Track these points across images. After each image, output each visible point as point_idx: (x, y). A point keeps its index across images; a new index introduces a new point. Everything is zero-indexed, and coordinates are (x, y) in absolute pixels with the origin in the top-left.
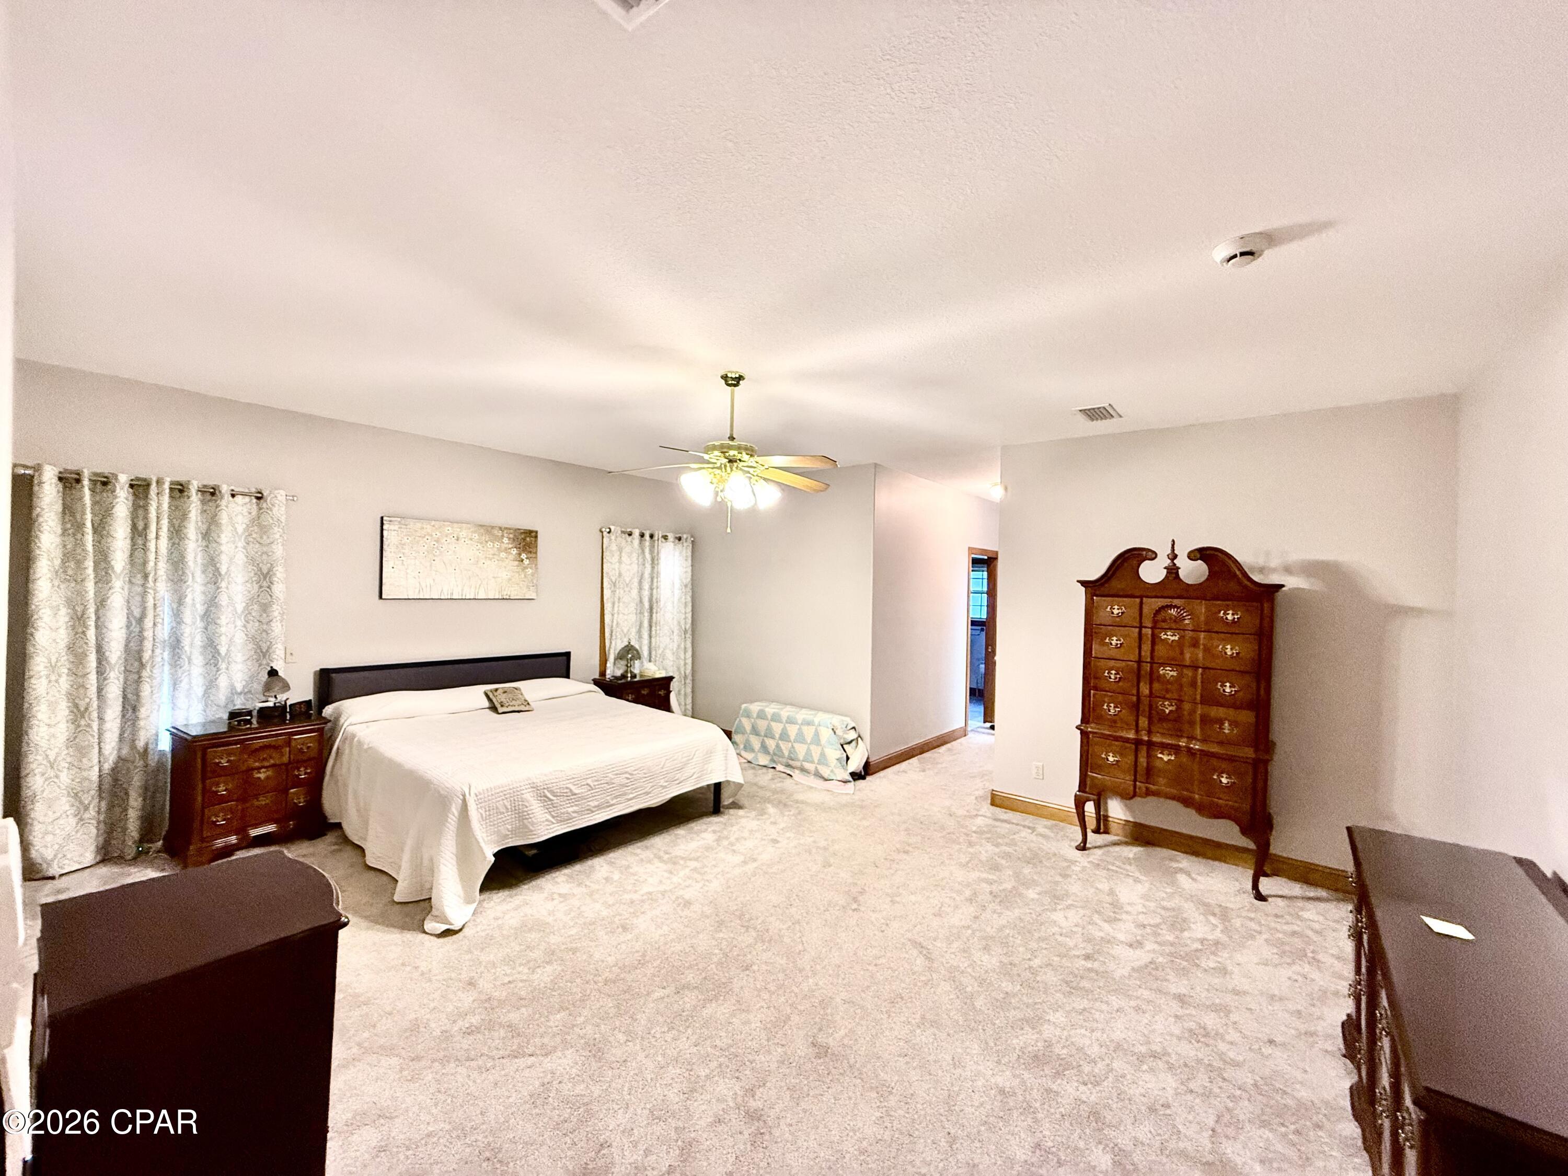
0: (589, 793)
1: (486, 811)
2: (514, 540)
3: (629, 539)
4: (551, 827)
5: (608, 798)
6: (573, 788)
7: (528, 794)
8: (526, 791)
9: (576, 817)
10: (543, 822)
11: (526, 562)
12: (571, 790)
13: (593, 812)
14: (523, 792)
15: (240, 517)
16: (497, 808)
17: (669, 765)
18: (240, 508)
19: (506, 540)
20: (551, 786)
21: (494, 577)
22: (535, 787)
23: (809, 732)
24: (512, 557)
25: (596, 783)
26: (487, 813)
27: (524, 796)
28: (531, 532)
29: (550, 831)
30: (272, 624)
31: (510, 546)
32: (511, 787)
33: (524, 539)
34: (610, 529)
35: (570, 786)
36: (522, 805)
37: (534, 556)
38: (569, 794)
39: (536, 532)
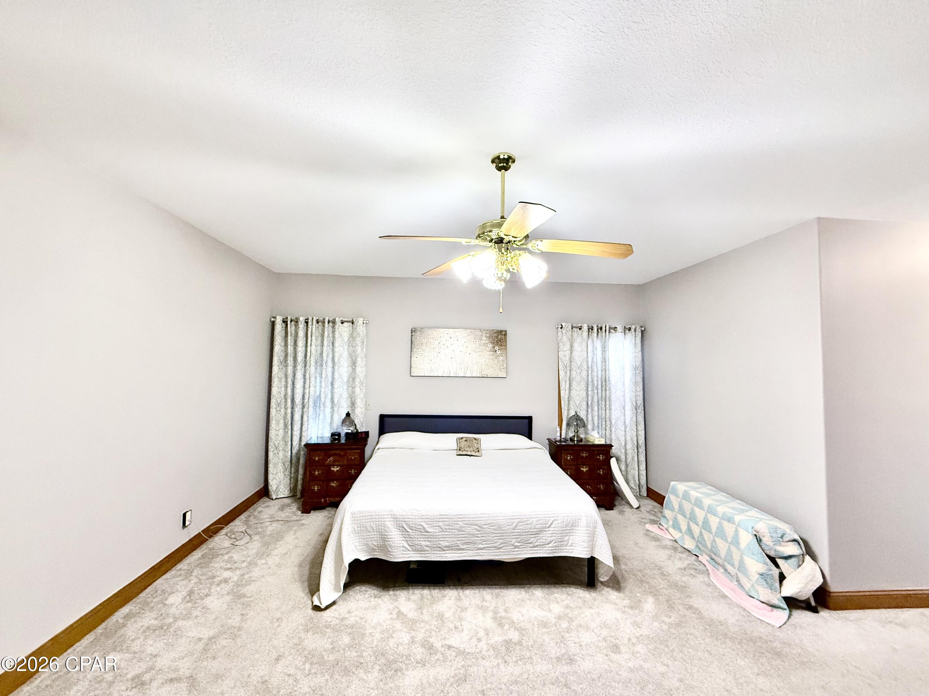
0: (440, 534)
1: (358, 527)
2: (490, 337)
3: (580, 332)
4: (406, 553)
5: (458, 542)
6: (425, 526)
7: (389, 523)
8: (388, 520)
9: (428, 551)
10: (400, 547)
11: (499, 352)
12: (424, 528)
13: (444, 550)
14: (385, 520)
15: (346, 333)
16: (366, 527)
17: (521, 527)
18: (346, 329)
19: (484, 338)
20: (408, 520)
21: (476, 363)
22: (395, 519)
23: (729, 529)
24: (488, 349)
25: (447, 527)
26: (359, 529)
27: (386, 523)
28: (501, 331)
29: (405, 556)
30: (356, 389)
31: (487, 342)
32: (377, 514)
33: (497, 337)
34: (562, 325)
35: (423, 524)
36: (384, 529)
37: (504, 347)
38: (423, 531)
39: (506, 331)
